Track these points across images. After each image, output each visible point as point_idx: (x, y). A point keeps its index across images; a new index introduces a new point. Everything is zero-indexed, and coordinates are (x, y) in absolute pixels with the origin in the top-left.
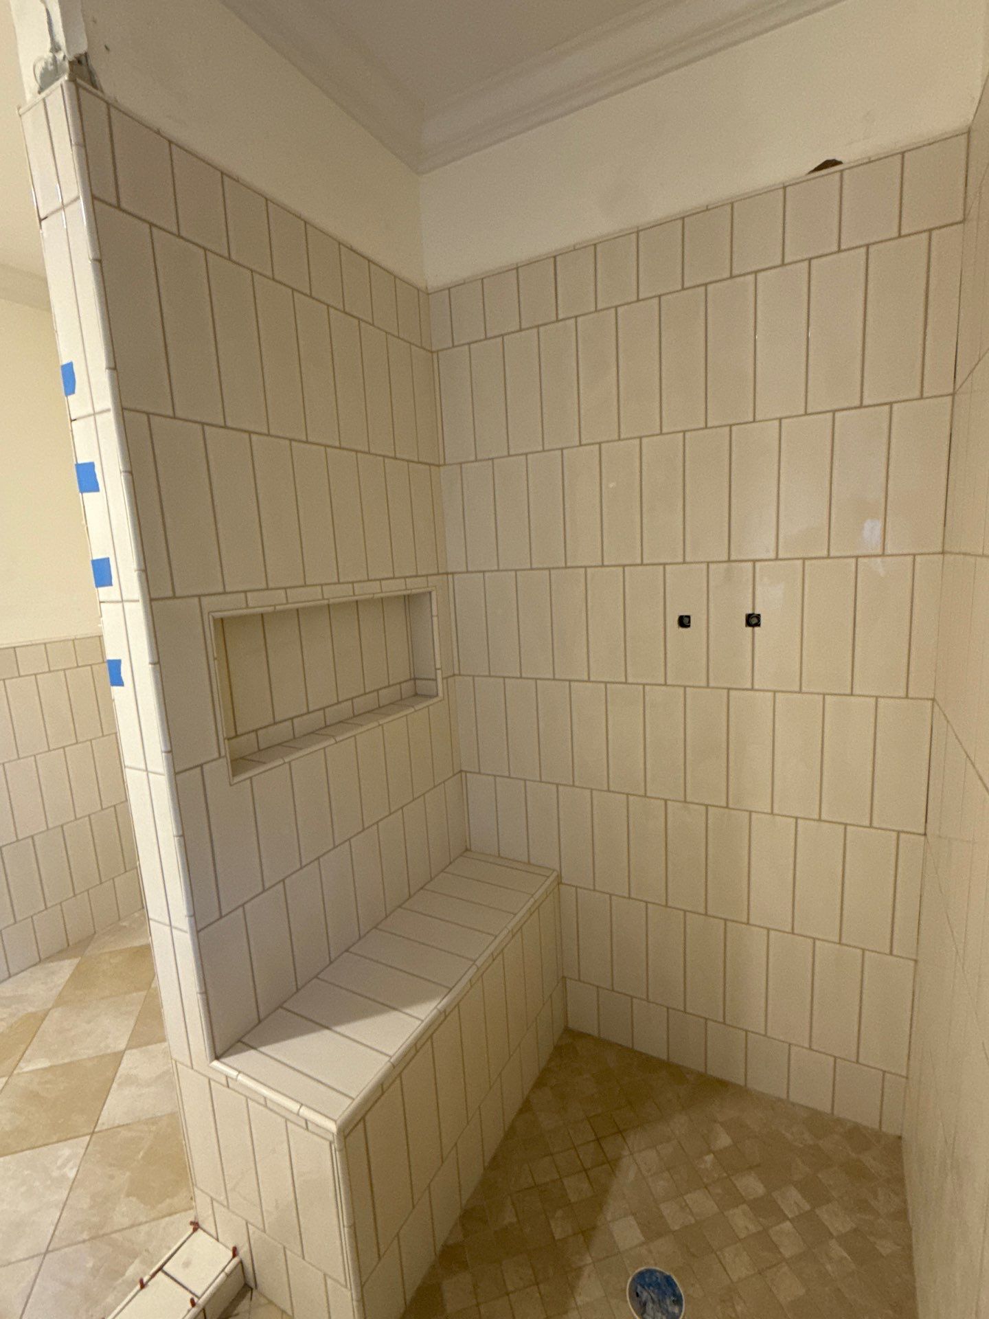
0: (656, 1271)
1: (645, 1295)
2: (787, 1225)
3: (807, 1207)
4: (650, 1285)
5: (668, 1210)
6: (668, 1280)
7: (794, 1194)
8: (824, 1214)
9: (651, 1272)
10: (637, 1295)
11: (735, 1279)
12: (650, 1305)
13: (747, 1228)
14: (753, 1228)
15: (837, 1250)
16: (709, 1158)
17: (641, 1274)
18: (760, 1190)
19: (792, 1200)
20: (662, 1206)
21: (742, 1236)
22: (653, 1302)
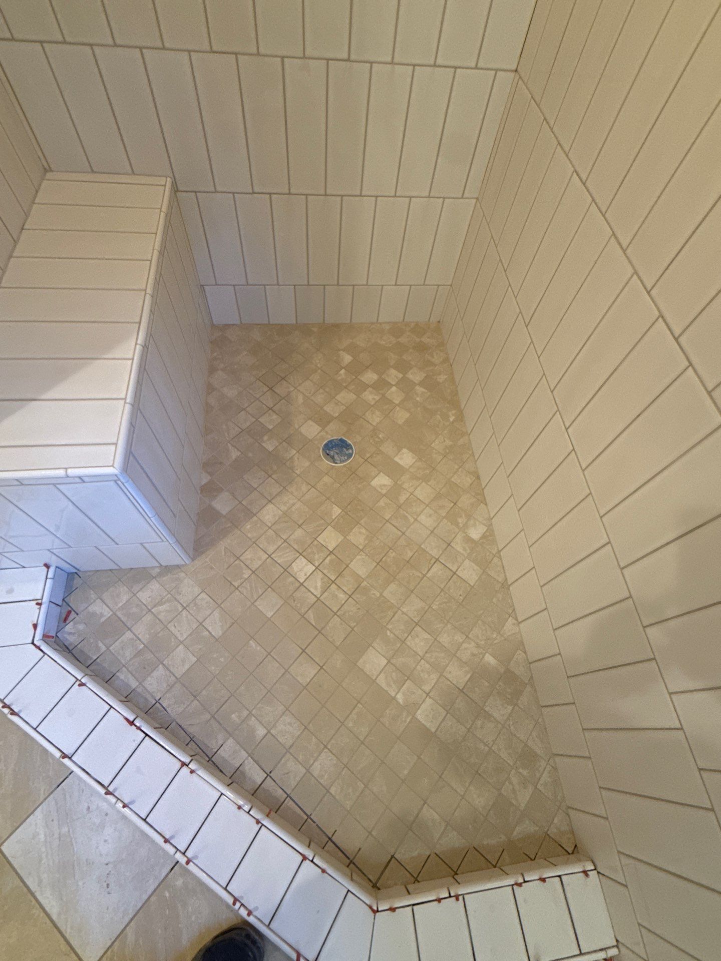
0: (333, 440)
1: (332, 453)
2: (394, 389)
3: (401, 376)
4: (332, 448)
5: (328, 408)
6: (341, 440)
7: (393, 372)
8: (410, 376)
9: (331, 441)
10: (328, 455)
11: (375, 424)
12: (336, 457)
13: (374, 399)
14: (377, 398)
15: (420, 389)
16: (343, 371)
17: (326, 445)
18: (375, 377)
19: (393, 375)
20: (325, 408)
21: (372, 403)
22: (337, 454)
